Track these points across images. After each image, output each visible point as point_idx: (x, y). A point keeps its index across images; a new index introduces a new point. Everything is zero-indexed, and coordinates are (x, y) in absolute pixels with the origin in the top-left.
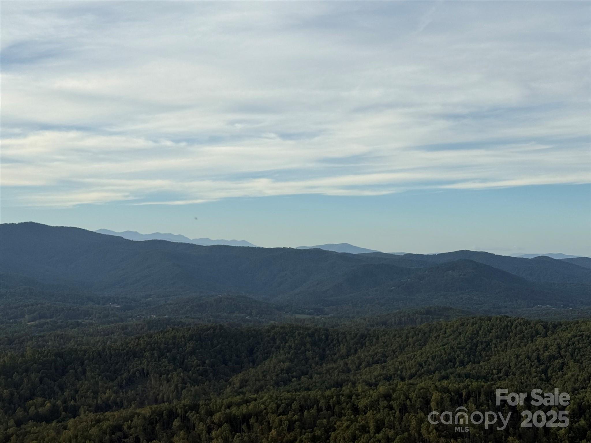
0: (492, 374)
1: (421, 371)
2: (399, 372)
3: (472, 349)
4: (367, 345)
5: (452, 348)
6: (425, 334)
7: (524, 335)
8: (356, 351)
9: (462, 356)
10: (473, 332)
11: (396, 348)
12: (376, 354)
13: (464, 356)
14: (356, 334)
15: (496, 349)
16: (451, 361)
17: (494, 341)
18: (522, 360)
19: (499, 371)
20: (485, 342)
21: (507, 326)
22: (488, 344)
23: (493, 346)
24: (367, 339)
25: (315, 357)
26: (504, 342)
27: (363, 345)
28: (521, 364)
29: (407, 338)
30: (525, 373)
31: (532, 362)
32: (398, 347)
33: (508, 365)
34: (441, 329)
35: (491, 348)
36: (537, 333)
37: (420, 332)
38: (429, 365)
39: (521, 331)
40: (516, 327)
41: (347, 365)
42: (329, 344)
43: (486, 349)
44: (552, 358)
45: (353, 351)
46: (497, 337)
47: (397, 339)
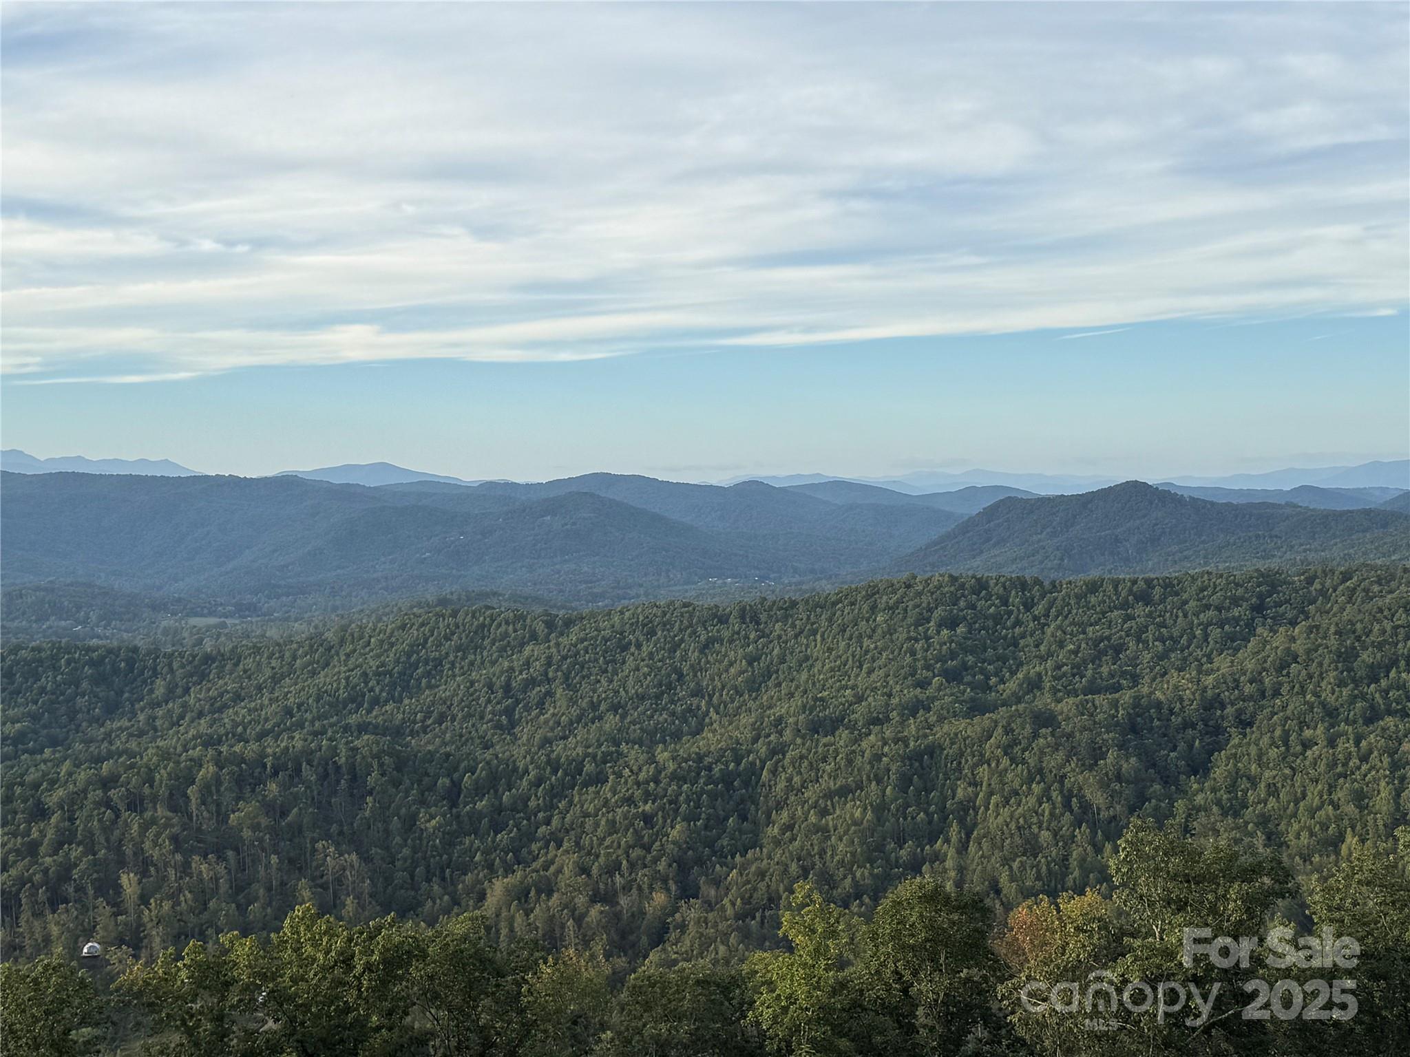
0: (415, 722)
1: (285, 724)
2: (240, 729)
3: (405, 674)
4: (211, 677)
5: (365, 674)
6: (329, 649)
7: (509, 642)
8: (187, 691)
9: (377, 690)
10: (417, 639)
11: (265, 681)
12: (221, 695)
13: (381, 691)
14: (194, 657)
15: (450, 672)
16: (353, 701)
17: (451, 658)
18: (476, 691)
19: (428, 715)
20: (434, 659)
21: (483, 626)
22: (439, 663)
23: (448, 666)
24: (214, 665)
25: (95, 708)
26: (471, 657)
27: (203, 676)
28: (471, 698)
29: (294, 658)
30: (474, 716)
31: (493, 693)
32: (269, 678)
33: (449, 703)
34: (361, 638)
35: (443, 671)
36: (534, 637)
37: (322, 645)
38: (306, 711)
39: (506, 635)
40: (500, 625)
41: (154, 721)
42: (135, 680)
43: (434, 672)
44: (531, 683)
45: (179, 691)
46: (458, 648)
47: (274, 663)
